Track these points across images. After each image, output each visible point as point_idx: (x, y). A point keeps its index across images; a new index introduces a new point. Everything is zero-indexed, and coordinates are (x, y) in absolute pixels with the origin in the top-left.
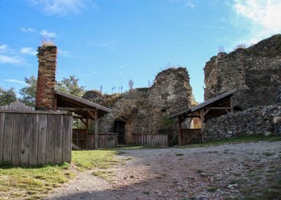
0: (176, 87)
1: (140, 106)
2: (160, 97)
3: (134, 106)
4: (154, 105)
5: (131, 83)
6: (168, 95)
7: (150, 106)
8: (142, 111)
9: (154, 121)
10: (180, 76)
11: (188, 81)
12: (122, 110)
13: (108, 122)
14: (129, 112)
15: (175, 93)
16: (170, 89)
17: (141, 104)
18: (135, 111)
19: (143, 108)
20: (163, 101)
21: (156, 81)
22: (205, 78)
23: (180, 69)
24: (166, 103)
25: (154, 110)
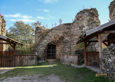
0: (89, 21)
1: (65, 35)
2: (79, 28)
3: (61, 35)
4: (74, 34)
5: (60, 21)
6: (83, 26)
7: (72, 35)
8: (67, 38)
9: (74, 44)
10: (91, 13)
11: (97, 17)
12: (53, 38)
13: (43, 46)
14: (58, 39)
15: (88, 25)
16: (85, 23)
17: (66, 33)
18: (62, 38)
19: (67, 36)
20: (80, 31)
21: (76, 19)
22: (110, 14)
23: (92, 9)
24: (82, 32)
25: (74, 37)
